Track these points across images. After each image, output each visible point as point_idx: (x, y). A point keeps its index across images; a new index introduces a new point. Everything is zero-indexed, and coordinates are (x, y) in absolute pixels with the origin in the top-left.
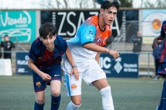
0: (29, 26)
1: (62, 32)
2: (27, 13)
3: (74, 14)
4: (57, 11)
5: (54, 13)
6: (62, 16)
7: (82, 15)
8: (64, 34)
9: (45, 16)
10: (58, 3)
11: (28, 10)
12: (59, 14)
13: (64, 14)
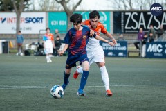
0: (105, 22)
1: (128, 26)
2: (103, 13)
3: (137, 14)
4: (124, 12)
5: (123, 14)
6: (128, 15)
7: (142, 14)
8: (130, 28)
9: (117, 15)
10: (126, 6)
11: (104, 11)
12: (126, 14)
13: (130, 14)
